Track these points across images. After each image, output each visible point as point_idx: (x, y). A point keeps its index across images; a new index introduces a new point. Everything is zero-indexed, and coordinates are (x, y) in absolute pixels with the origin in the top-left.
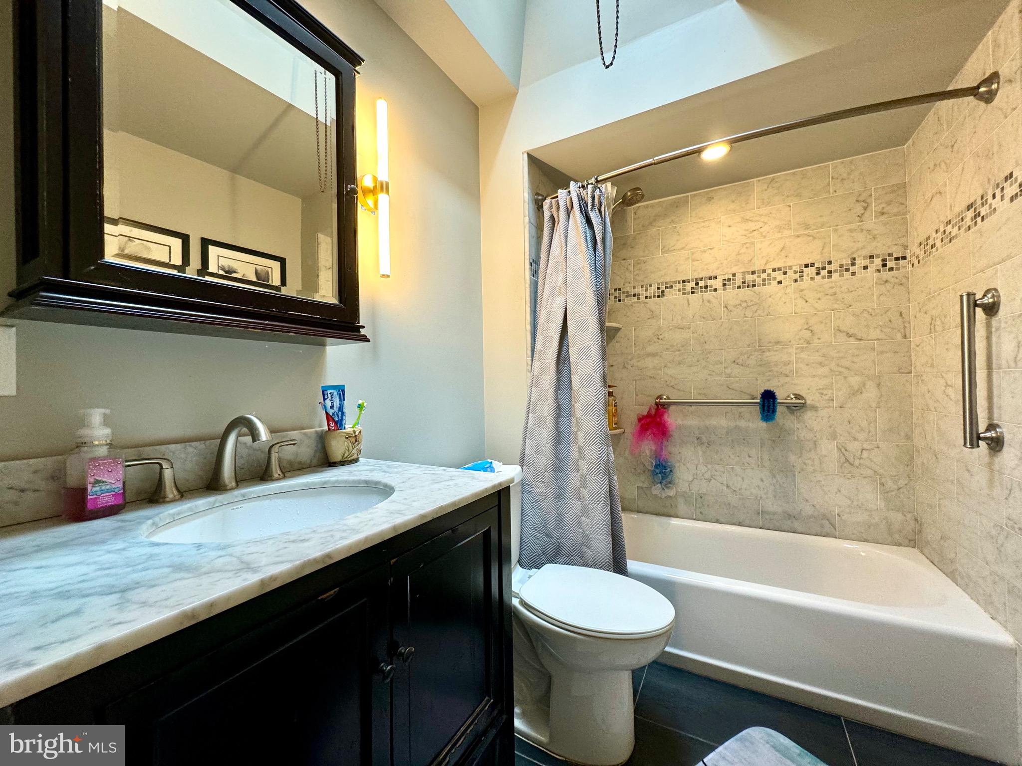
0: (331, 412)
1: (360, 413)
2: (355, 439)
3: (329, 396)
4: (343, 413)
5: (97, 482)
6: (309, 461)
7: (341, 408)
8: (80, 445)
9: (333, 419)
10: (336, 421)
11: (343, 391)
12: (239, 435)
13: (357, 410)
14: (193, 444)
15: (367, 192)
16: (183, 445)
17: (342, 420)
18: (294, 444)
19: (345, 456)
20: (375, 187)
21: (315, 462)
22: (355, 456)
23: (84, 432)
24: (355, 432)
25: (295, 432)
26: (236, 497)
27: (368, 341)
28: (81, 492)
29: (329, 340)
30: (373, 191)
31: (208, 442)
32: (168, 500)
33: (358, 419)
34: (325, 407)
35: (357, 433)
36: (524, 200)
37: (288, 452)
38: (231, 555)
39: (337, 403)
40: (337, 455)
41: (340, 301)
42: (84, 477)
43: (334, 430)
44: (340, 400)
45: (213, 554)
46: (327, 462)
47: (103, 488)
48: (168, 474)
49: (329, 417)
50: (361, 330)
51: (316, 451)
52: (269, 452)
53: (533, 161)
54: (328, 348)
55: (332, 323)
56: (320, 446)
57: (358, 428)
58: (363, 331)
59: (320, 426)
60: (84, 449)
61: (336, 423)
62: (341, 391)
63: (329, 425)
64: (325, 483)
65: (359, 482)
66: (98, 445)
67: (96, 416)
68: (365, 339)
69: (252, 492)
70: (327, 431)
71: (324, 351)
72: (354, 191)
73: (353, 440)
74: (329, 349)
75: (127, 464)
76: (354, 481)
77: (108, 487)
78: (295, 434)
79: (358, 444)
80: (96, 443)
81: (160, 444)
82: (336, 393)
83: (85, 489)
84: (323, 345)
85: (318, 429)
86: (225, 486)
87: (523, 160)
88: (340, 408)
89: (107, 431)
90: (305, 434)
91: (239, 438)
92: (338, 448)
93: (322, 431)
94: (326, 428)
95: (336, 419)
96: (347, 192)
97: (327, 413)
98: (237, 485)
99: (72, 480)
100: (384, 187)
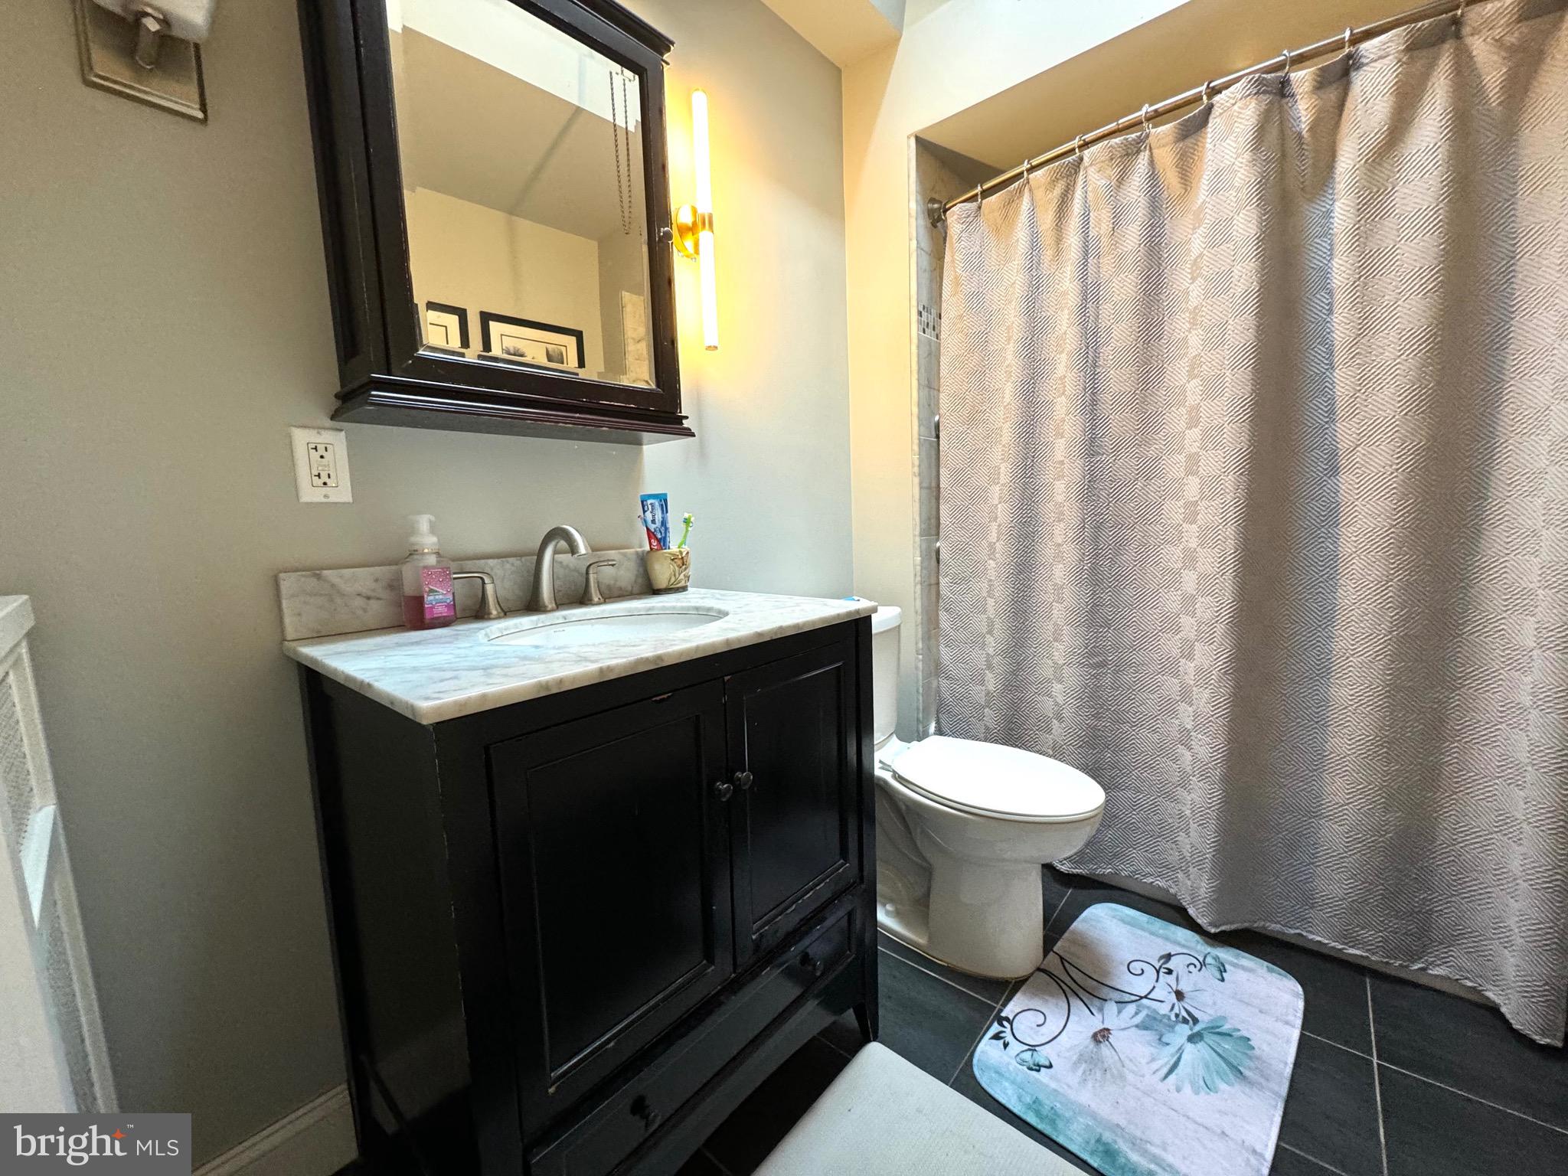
0: (652, 527)
1: (687, 531)
2: (682, 561)
3: (650, 507)
4: (666, 529)
5: (431, 591)
6: (630, 588)
7: (664, 523)
8: (413, 553)
9: (655, 536)
10: (659, 538)
11: (666, 501)
12: (556, 552)
13: (683, 526)
14: (511, 560)
15: (684, 230)
16: (499, 560)
17: (665, 538)
18: (613, 565)
19: (672, 582)
20: (695, 223)
21: (636, 590)
22: (682, 584)
23: (413, 539)
24: (681, 553)
25: (613, 551)
26: (558, 618)
27: (693, 435)
28: (418, 601)
29: (646, 436)
30: (692, 229)
31: (523, 559)
32: (492, 616)
33: (685, 536)
34: (645, 521)
35: (684, 554)
36: (909, 214)
37: (607, 574)
38: (569, 653)
39: (659, 516)
40: (662, 581)
41: (658, 385)
42: (420, 587)
43: (657, 550)
44: (663, 512)
45: (552, 652)
46: (650, 589)
47: (437, 597)
48: (489, 588)
49: (651, 534)
50: (684, 421)
51: (637, 576)
52: (587, 573)
53: (925, 147)
54: (645, 447)
55: (648, 413)
56: (641, 570)
57: (685, 549)
58: (686, 423)
59: (641, 547)
60: (415, 557)
61: (659, 541)
62: (663, 500)
63: (650, 544)
64: (650, 609)
65: (689, 608)
66: (428, 553)
67: (424, 523)
68: (689, 433)
69: (574, 615)
70: (648, 552)
71: (640, 452)
72: (668, 236)
73: (679, 562)
74: (647, 449)
75: (455, 576)
76: (683, 608)
77: (441, 597)
78: (612, 554)
79: (686, 569)
80: (426, 551)
81: (479, 559)
82: (657, 504)
83: (422, 598)
84: (639, 443)
85: (639, 550)
86: (546, 607)
87: (909, 146)
88: (662, 522)
89: (434, 539)
90: (625, 555)
91: (556, 556)
92: (662, 572)
93: (643, 551)
94: (647, 548)
95: (659, 536)
96: (660, 237)
97: (648, 529)
98: (558, 608)
99: (409, 590)
100: (707, 222)
